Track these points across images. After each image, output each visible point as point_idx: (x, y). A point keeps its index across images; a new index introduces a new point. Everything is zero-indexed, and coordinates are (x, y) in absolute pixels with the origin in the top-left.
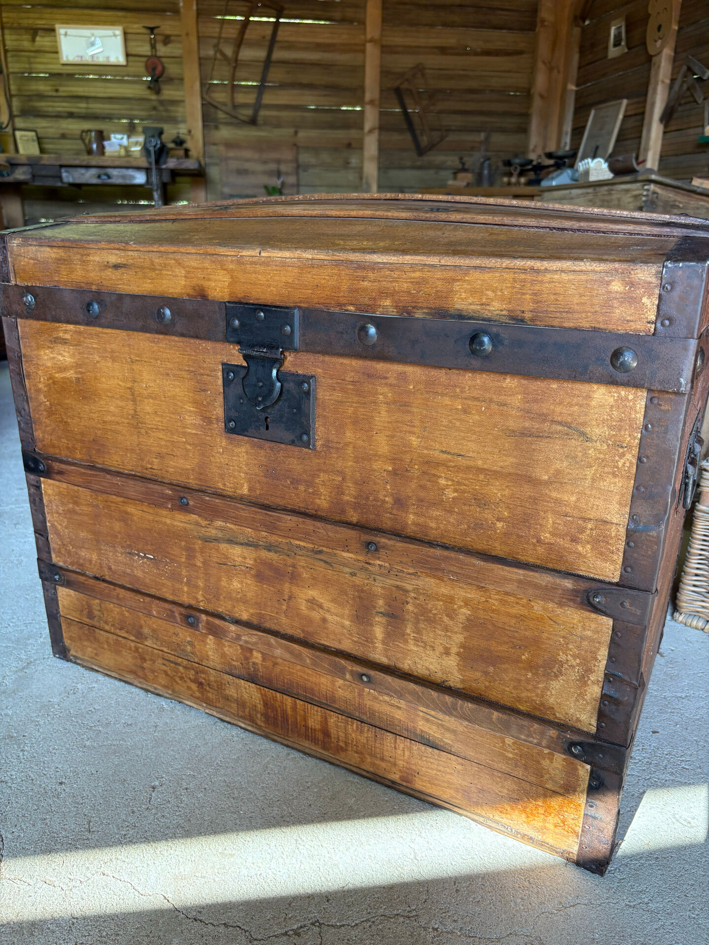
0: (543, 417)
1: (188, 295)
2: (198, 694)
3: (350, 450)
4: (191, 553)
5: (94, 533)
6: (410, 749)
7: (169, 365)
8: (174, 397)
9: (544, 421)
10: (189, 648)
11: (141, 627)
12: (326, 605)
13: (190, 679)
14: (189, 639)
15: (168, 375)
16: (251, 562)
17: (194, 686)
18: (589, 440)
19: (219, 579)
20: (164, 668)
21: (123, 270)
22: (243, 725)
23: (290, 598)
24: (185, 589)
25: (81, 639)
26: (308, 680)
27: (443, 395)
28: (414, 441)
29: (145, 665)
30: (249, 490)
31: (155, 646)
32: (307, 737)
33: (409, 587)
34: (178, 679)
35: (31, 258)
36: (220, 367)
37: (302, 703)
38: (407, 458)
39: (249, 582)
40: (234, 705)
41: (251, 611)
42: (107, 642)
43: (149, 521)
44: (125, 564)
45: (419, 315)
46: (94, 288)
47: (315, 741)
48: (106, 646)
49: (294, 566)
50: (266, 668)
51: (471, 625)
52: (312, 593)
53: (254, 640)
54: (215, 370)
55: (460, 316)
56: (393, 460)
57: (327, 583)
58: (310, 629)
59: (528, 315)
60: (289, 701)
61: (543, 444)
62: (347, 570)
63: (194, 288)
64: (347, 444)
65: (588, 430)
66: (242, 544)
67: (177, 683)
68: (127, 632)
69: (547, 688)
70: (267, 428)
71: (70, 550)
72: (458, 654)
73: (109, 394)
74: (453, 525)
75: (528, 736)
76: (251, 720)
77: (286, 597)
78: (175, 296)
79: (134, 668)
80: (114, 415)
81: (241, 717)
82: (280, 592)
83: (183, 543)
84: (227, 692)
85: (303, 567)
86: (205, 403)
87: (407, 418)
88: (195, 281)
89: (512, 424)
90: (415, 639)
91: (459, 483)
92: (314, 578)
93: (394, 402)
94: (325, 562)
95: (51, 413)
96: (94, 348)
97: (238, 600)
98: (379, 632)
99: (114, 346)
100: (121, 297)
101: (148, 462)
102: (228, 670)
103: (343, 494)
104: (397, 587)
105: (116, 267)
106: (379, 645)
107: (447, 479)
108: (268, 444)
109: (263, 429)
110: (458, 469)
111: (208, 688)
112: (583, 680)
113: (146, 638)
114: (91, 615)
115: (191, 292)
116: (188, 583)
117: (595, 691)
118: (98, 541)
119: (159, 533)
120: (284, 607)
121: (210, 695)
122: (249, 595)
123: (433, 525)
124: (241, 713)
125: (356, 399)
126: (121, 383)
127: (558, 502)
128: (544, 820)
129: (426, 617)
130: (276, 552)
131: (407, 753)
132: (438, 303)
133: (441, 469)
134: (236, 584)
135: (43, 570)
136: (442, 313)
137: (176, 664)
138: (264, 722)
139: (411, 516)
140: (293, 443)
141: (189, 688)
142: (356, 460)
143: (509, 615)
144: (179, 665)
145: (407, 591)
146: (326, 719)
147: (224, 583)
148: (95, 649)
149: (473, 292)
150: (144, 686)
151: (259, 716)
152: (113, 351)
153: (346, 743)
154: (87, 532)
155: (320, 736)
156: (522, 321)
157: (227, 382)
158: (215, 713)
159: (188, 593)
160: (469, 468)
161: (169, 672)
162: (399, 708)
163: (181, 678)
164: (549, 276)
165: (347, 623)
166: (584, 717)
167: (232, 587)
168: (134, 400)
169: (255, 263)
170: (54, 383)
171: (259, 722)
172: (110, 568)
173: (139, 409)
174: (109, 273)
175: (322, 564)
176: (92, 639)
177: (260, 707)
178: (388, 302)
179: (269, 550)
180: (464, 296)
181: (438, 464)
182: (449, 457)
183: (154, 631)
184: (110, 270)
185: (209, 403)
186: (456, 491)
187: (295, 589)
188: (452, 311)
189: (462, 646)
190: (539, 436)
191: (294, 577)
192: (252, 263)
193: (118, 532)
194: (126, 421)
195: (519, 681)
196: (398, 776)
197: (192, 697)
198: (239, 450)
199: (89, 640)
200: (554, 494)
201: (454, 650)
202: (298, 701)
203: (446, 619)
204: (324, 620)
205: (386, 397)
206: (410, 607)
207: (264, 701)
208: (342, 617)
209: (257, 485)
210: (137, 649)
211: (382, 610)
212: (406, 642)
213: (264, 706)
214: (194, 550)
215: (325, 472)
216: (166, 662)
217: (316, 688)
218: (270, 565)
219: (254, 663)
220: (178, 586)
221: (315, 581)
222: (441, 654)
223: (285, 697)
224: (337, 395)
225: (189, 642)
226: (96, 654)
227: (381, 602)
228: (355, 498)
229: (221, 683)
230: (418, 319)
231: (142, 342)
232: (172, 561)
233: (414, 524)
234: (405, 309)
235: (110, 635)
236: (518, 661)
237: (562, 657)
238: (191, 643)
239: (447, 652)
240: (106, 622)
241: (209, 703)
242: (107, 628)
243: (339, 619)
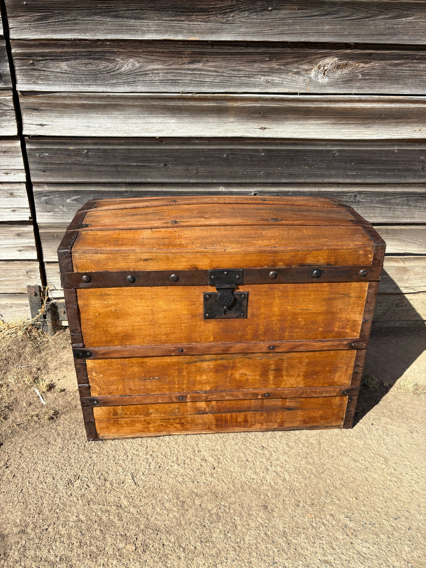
0: (336, 293)
1: (188, 268)
2: (180, 428)
3: (262, 316)
4: (180, 371)
5: (121, 376)
6: (283, 414)
7: (175, 297)
8: (176, 309)
9: (336, 294)
10: (177, 411)
11: (149, 410)
12: (248, 373)
13: (176, 423)
14: (177, 407)
15: (173, 301)
16: (213, 366)
17: (178, 426)
18: (351, 297)
19: (196, 377)
20: (162, 423)
21: (150, 261)
22: (204, 433)
23: (231, 375)
24: (176, 386)
25: (108, 427)
26: (238, 404)
27: (301, 291)
28: (289, 308)
29: (149, 426)
30: (213, 339)
31: (156, 416)
32: (237, 426)
33: (285, 358)
34: (169, 426)
35: (89, 260)
36: (203, 294)
37: (234, 414)
38: (286, 314)
39: (211, 374)
40: (201, 426)
41: (211, 386)
42: (126, 423)
43: (157, 363)
44: (140, 385)
45: (294, 267)
46: (131, 270)
47: (241, 426)
48: (125, 425)
49: (234, 363)
50: (218, 406)
51: (309, 364)
52: (241, 371)
53: (215, 397)
54: (199, 296)
55: (310, 266)
56: (281, 316)
57: (249, 365)
58: (240, 385)
59: (333, 263)
60: (229, 415)
61: (336, 301)
62: (259, 358)
63: (191, 265)
64: (261, 314)
65: (350, 295)
66: (208, 361)
67: (169, 427)
68: (139, 415)
69: (334, 377)
70: (225, 314)
71: (103, 388)
72: (303, 375)
73: (137, 314)
74: (303, 333)
75: (329, 394)
76: (209, 429)
77: (229, 376)
78: (181, 270)
79: (142, 429)
80: (140, 322)
81: (204, 429)
82: (227, 374)
83: (176, 368)
84: (197, 422)
85: (238, 362)
86: (193, 309)
87: (287, 300)
88: (191, 263)
89: (325, 297)
90: (286, 375)
91: (306, 319)
92: (243, 365)
93: (282, 296)
94: (249, 358)
95: (95, 327)
96: (128, 295)
97: (205, 383)
98: (271, 377)
99: (141, 293)
100: (149, 273)
101: (159, 339)
102: (198, 412)
103: (258, 331)
104: (280, 359)
105: (146, 260)
106: (271, 382)
107: (302, 318)
108: (224, 320)
109: (223, 315)
110: (306, 314)
111: (186, 424)
112: (347, 370)
113: (151, 414)
114: (115, 414)
115: (189, 267)
116: (178, 384)
117: (350, 372)
118: (123, 379)
119: (162, 367)
120: (228, 380)
121: (187, 426)
122: (211, 380)
123: (295, 335)
124: (203, 428)
125: (265, 297)
126: (145, 308)
127: (340, 318)
128: (332, 419)
129: (291, 366)
130: (225, 360)
131: (281, 416)
132: (301, 262)
133: (299, 315)
134: (204, 377)
135: (85, 402)
136: (302, 265)
137: (168, 419)
138: (216, 427)
139: (287, 334)
140: (237, 317)
141: (175, 427)
142: (265, 318)
143: (323, 357)
144: (171, 419)
145: (284, 360)
146: (246, 416)
147: (198, 378)
148: (118, 428)
149: (314, 257)
150: (148, 435)
151: (213, 426)
152: (141, 295)
153: (255, 422)
154: (116, 377)
155: (243, 424)
156: (330, 265)
157: (206, 299)
158: (189, 433)
159: (178, 388)
160: (310, 313)
161: (164, 424)
162: (279, 401)
163: (171, 424)
164: (340, 251)
165: (257, 377)
166: (346, 382)
167: (202, 379)
168: (153, 314)
169: (223, 254)
170: (99, 314)
171: (213, 428)
172: (130, 389)
173: (155, 317)
174: (141, 263)
175: (247, 359)
176: (116, 425)
177: (214, 422)
178: (281, 263)
179: (222, 360)
180: (310, 259)
181: (298, 314)
182: (302, 311)
183: (157, 409)
184: (142, 261)
185: (195, 309)
186: (305, 321)
187: (233, 372)
188: (306, 264)
189: (305, 372)
190: (335, 299)
191: (234, 368)
192: (221, 254)
193: (137, 372)
194: (147, 323)
195: (325, 377)
196: (277, 426)
197: (177, 430)
198: (210, 324)
199: (113, 426)
200: (339, 316)
201: (302, 374)
202: (233, 414)
203: (299, 365)
204: (247, 379)
205: (278, 294)
206: (285, 365)
207: (216, 419)
208: (256, 376)
209: (218, 336)
210: (145, 420)
211: (273, 369)
212: (282, 377)
213: (216, 421)
214: (183, 369)
215: (250, 325)
216: (163, 420)
217: (242, 406)
218: (222, 366)
219: (212, 406)
220: (171, 386)
221: (243, 366)
222: (296, 377)
223: (227, 414)
224: (258, 297)
225: (177, 408)
226: (118, 431)
227: (273, 366)
228: (264, 332)
229: (194, 419)
230: (293, 268)
231: (160, 290)
232: (169, 376)
233: (288, 336)
234: (288, 265)
235: (128, 419)
236: (325, 370)
237: (340, 365)
238: (178, 408)
239: (299, 376)
240: (126, 414)
241: (187, 430)
242: (126, 416)
243: (254, 377)
